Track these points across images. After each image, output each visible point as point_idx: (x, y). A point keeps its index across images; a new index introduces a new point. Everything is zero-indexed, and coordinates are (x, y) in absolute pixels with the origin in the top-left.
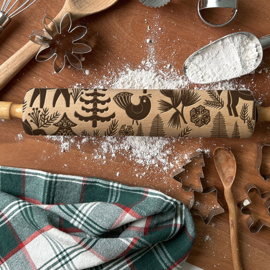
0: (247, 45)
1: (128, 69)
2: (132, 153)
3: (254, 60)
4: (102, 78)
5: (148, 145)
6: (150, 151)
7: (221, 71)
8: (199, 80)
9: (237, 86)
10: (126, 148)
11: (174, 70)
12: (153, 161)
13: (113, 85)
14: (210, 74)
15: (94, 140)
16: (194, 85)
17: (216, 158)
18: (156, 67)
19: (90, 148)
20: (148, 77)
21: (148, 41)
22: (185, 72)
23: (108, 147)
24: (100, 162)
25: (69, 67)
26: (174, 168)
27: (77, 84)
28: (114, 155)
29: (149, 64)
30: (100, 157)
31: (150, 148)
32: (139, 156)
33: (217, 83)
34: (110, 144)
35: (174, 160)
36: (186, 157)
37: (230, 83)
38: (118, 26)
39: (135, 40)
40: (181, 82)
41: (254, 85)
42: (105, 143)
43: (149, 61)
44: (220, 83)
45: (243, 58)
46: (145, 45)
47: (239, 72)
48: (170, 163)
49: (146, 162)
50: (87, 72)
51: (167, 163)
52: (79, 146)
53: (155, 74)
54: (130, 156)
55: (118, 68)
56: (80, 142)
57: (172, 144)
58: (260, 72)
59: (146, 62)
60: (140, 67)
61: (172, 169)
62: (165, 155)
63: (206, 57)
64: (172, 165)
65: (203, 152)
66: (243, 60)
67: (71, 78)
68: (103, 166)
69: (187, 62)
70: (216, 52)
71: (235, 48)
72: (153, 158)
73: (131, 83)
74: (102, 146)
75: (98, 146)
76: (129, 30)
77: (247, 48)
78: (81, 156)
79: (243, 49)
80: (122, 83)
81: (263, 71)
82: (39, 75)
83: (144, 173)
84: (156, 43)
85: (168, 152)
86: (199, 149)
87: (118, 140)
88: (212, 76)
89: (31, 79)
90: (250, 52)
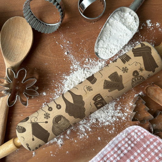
0: (124, 16)
1: (66, 77)
2: (99, 122)
3: (134, 22)
4: (55, 92)
5: (105, 112)
6: (109, 114)
7: (119, 41)
8: (110, 55)
9: (133, 45)
10: (94, 121)
11: (92, 60)
12: (114, 119)
13: (63, 91)
14: (114, 47)
15: (74, 128)
16: (109, 61)
17: (149, 94)
18: (81, 66)
19: (74, 134)
20: (80, 74)
21: (66, 53)
22: (99, 56)
23: (84, 127)
24: (85, 138)
25: (33, 98)
26: (128, 114)
27: (44, 104)
28: (90, 130)
29: (75, 66)
30: (83, 135)
31: (107, 112)
32: (104, 121)
33: (121, 51)
34: (84, 125)
35: (125, 110)
36: (131, 104)
37: (128, 46)
38: (44, 56)
39: (59, 58)
40: (100, 64)
41: (143, 38)
42: (81, 126)
43: (75, 64)
44: (123, 50)
45: (127, 25)
46: (66, 57)
47: (130, 35)
48: (124, 113)
49: (110, 122)
50: (44, 94)
51: (123, 115)
52: (68, 137)
53: (83, 70)
54: (100, 124)
55: (60, 80)
56: (67, 134)
57: (118, 102)
58: (142, 28)
59: (73, 66)
60: (71, 71)
61: (128, 116)
62: (118, 111)
63: (105, 39)
64: (126, 114)
65: (139, 95)
66: (128, 26)
67: (38, 103)
68: (88, 140)
69: (96, 50)
70: (109, 32)
71: (119, 22)
72: (112, 117)
73: (72, 83)
74: (80, 129)
75: (78, 130)
76: (52, 55)
77: (125, 18)
78: (72, 142)
79: (123, 20)
80: (67, 87)
81: (143, 26)
82: (19, 113)
83: (114, 128)
84: (71, 52)
85: (119, 108)
86: (136, 95)
87: (87, 120)
88: (116, 48)
89: (17, 118)
90: (128, 20)
